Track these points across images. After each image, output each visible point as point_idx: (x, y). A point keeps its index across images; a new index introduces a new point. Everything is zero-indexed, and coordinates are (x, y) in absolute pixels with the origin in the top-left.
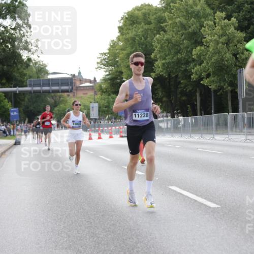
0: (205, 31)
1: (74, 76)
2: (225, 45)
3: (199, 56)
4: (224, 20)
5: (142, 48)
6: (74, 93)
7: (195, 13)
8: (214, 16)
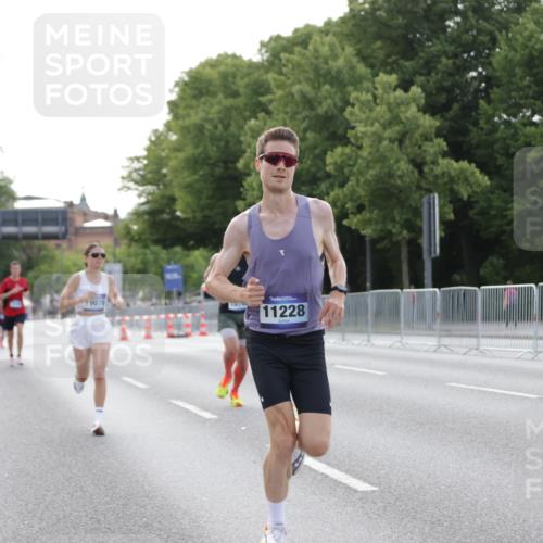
0: (352, 114)
1: (71, 204)
2: (397, 144)
3: (340, 168)
4: (395, 90)
5: (218, 147)
6: (70, 240)
7: (334, 73)
8: (374, 83)
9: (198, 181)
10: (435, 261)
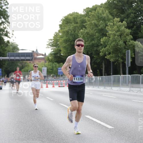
0: (108, 28)
1: (33, 51)
2: (119, 36)
3: (104, 43)
4: (119, 22)
5: (72, 37)
6: (33, 61)
7: (103, 18)
8: (113, 20)
9: (67, 46)
10: (129, 68)
